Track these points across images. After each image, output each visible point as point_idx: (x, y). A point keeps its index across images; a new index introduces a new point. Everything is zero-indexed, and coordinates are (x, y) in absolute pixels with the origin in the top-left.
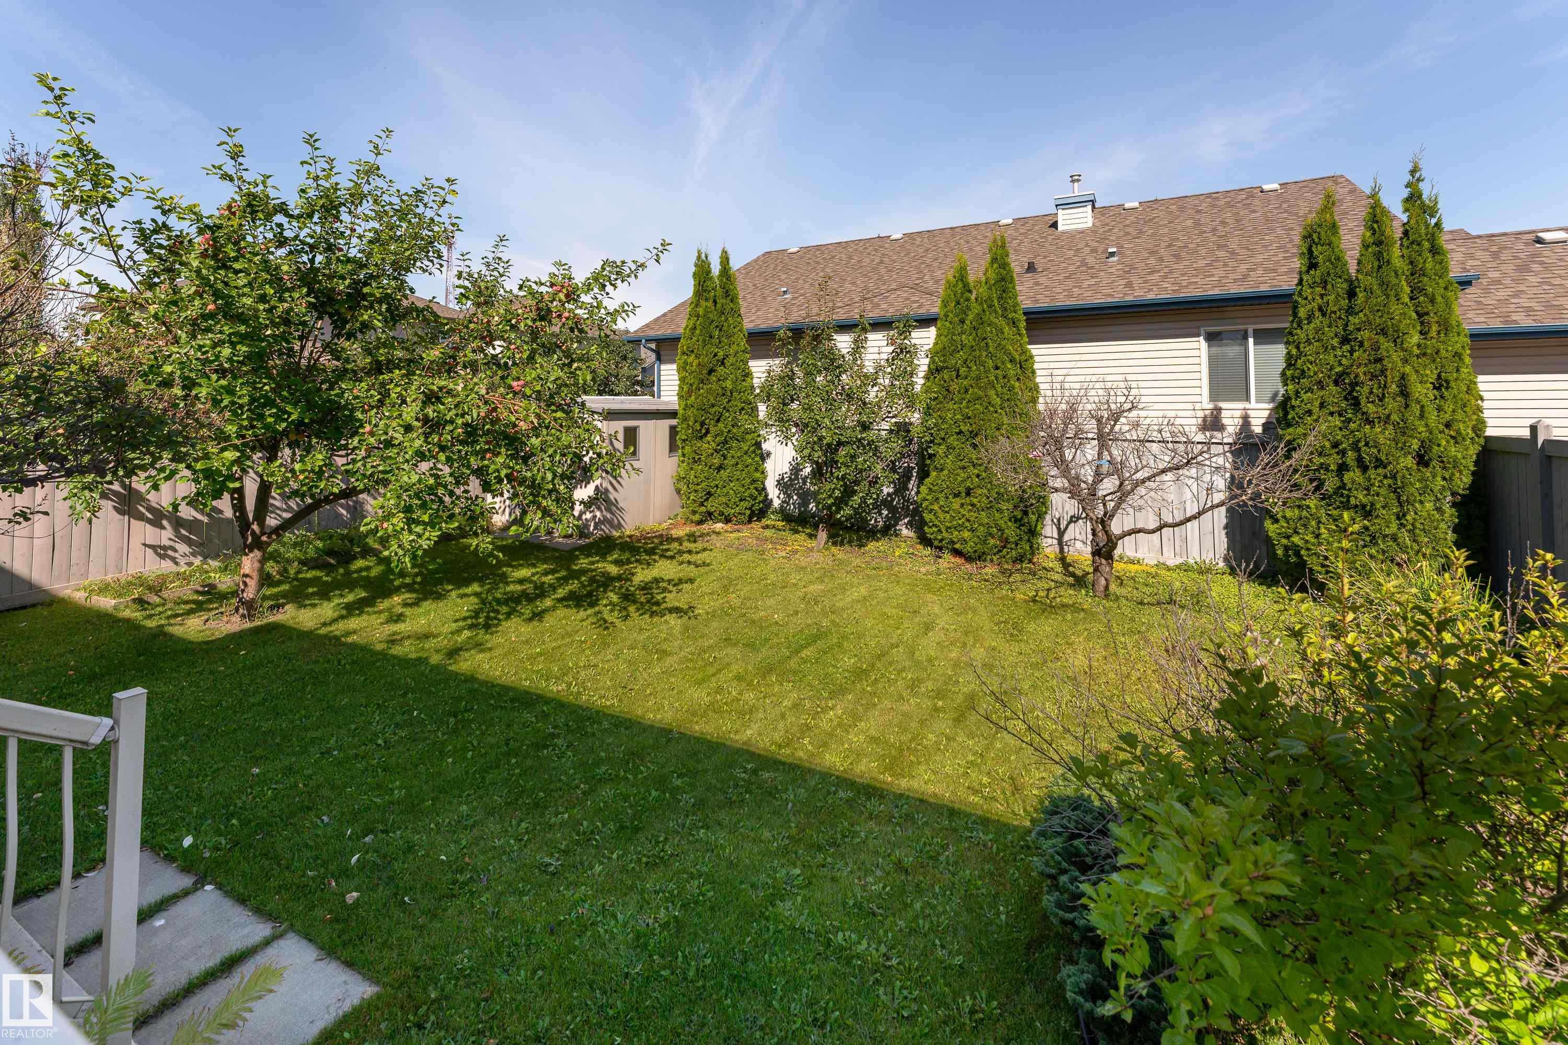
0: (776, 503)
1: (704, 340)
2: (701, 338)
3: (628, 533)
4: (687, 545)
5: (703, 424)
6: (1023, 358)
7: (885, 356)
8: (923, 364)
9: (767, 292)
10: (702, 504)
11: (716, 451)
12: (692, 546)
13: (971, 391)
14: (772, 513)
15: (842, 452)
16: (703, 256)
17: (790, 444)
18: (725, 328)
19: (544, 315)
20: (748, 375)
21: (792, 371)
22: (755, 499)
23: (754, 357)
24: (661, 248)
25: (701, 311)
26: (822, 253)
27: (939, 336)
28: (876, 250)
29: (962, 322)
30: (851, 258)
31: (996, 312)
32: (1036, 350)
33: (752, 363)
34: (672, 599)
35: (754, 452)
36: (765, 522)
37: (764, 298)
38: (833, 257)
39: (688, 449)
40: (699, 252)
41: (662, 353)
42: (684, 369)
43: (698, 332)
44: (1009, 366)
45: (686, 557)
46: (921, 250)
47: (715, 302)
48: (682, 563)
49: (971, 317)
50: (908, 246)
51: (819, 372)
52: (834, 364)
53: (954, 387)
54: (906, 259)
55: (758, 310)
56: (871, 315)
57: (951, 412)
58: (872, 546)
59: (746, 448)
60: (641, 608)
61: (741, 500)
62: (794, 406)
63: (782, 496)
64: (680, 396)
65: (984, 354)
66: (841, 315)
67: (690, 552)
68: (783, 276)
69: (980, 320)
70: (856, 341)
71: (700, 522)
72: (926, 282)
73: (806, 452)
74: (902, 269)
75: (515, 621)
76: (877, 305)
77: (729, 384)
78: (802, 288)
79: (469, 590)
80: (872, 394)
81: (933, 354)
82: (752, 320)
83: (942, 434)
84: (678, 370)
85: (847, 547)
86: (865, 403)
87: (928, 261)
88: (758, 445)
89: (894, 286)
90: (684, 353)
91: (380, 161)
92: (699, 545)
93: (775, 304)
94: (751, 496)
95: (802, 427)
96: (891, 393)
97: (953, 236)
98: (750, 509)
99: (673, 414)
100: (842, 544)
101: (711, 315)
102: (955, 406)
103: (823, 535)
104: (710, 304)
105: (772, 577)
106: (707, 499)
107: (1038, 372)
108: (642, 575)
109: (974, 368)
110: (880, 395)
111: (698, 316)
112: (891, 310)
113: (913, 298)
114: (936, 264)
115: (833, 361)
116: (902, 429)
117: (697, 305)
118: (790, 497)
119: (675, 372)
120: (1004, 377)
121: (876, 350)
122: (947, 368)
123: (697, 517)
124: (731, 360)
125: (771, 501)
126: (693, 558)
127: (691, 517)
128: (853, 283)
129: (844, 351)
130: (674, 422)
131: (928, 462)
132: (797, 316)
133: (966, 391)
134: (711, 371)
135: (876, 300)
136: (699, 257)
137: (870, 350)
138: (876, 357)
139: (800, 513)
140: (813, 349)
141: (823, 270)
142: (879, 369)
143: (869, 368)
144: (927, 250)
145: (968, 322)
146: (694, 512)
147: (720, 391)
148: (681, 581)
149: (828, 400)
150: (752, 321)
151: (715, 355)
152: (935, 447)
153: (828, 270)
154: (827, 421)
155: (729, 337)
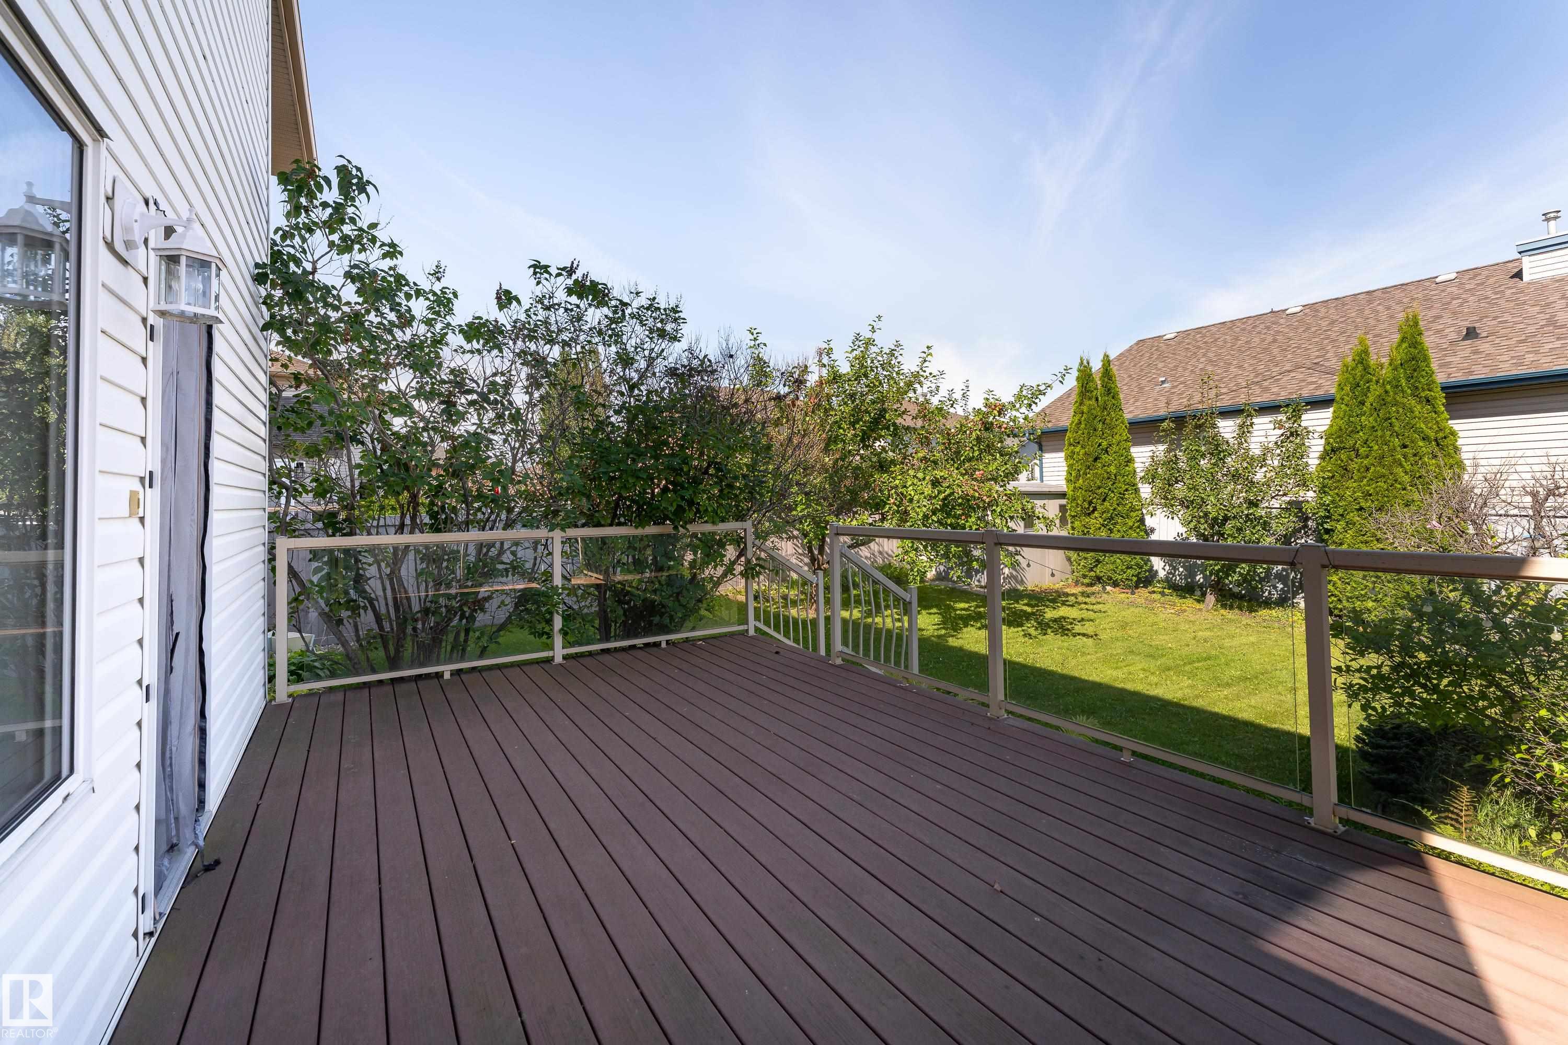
0: (1162, 574)
1: (1089, 433)
2: (1086, 431)
3: (1029, 588)
4: (1081, 599)
5: (1090, 503)
6: (1441, 435)
7: (1273, 439)
8: (1316, 446)
9: (1144, 382)
10: (1091, 570)
11: (1103, 525)
12: (1084, 600)
13: (1373, 468)
14: (1159, 582)
15: (1229, 525)
16: (1085, 362)
17: (1176, 518)
18: (1107, 421)
19: (988, 427)
20: (1130, 460)
21: (1175, 456)
22: (1141, 568)
23: (1137, 443)
24: (1064, 372)
25: (1085, 409)
26: (1204, 336)
27: (1335, 418)
28: (1268, 328)
29: (1362, 403)
30: (1237, 339)
31: (1403, 391)
32: (1457, 425)
33: (1134, 450)
34: (1078, 628)
35: (1139, 527)
36: (1150, 588)
37: (1141, 388)
38: (1216, 340)
39: (1077, 524)
40: (1082, 359)
41: (1043, 444)
42: (1072, 457)
43: (1083, 426)
44: (1421, 444)
45: (1083, 606)
46: (1324, 323)
47: (1097, 399)
48: (1082, 609)
49: (1371, 399)
50: (1309, 320)
51: (1203, 456)
52: (1218, 450)
53: (1353, 466)
54: (1304, 335)
55: (1137, 401)
56: (1259, 399)
57: (1351, 489)
58: (1264, 613)
59: (1131, 524)
60: (1055, 632)
61: (1128, 568)
62: (1179, 486)
63: (1167, 568)
64: (1068, 481)
65: (1389, 433)
66: (1226, 402)
67: (1085, 603)
68: (1160, 365)
69: (1383, 401)
70: (1241, 426)
71: (1091, 585)
72: (1328, 360)
73: (1192, 525)
74: (1299, 348)
75: (969, 629)
76: (1266, 389)
77: (1112, 469)
78: (1182, 376)
79: (932, 611)
80: (1259, 476)
81: (1328, 436)
82: (1132, 410)
83: (1341, 511)
84: (1066, 459)
85: (1236, 611)
86: (1252, 482)
87: (1333, 336)
88: (1142, 521)
89: (1288, 367)
90: (1070, 445)
91: (875, 336)
92: (1092, 599)
93: (1154, 394)
94: (1137, 565)
95: (1186, 504)
96: (1280, 472)
97: (1370, 302)
98: (1136, 576)
99: (1063, 495)
100: (1231, 608)
101: (1093, 412)
102: (1355, 485)
103: (1211, 599)
104: (1093, 402)
105: (1162, 624)
106: (1096, 566)
107: (1464, 449)
108: (1050, 614)
109: (1376, 447)
110: (1268, 475)
111: (1083, 413)
112: (1283, 394)
113: (1310, 380)
114: (1342, 339)
115: (1217, 446)
116: (1296, 507)
117: (1081, 404)
118: (1175, 569)
119: (1063, 460)
120: (1415, 455)
121: (1263, 433)
122: (1344, 448)
123: (1087, 581)
124: (1115, 448)
125: (1157, 571)
126: (1091, 607)
127: (1082, 580)
128: (1240, 367)
129: (1228, 436)
130: (1064, 502)
131: (1326, 537)
132: (1178, 405)
133: (1368, 469)
134: (1096, 459)
135: (1266, 384)
136: (1081, 363)
137: (1255, 433)
138: (1263, 439)
139: (1187, 583)
140: (1196, 436)
141: (1204, 355)
142: (1266, 451)
143: (1256, 450)
144: (1333, 322)
145: (1368, 404)
146: (1084, 576)
147: (1105, 475)
148: (1083, 620)
149: (1213, 481)
150: (1130, 412)
151: (1100, 445)
152: (1333, 523)
153: (1211, 355)
154: (1212, 498)
155: (1111, 428)
